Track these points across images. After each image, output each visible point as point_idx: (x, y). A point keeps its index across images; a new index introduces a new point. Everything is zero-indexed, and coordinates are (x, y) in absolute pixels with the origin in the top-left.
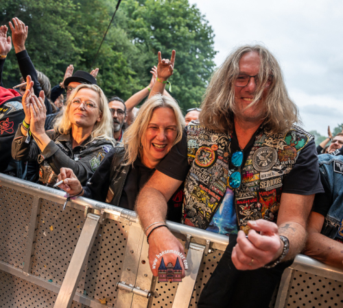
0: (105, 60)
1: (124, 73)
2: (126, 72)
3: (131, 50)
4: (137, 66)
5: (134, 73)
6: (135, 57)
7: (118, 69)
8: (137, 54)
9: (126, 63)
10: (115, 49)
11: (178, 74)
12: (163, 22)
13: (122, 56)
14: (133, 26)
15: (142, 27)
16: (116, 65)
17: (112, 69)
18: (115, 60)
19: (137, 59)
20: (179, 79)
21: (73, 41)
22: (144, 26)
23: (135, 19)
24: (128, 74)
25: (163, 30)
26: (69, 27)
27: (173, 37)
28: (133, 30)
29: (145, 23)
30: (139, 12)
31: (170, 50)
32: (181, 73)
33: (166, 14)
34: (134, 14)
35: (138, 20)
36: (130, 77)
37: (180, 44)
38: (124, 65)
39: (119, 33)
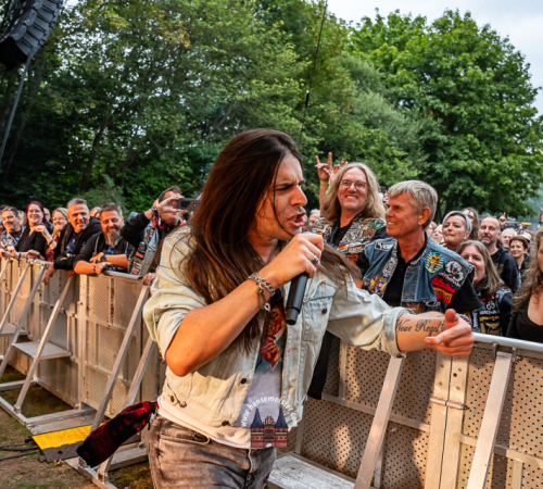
0: (357, 144)
1: (387, 157)
2: (390, 154)
3: (393, 120)
4: (406, 141)
5: (402, 153)
6: (402, 129)
7: (378, 153)
8: (405, 125)
9: (388, 141)
10: (368, 124)
11: (476, 140)
12: (438, 67)
13: (381, 133)
14: (393, 84)
15: (407, 82)
16: (372, 148)
17: (369, 154)
18: (371, 140)
19: (405, 133)
20: (479, 149)
21: (303, 130)
22: (411, 80)
23: (395, 73)
24: (394, 156)
25: (440, 79)
26: (296, 112)
27: (458, 87)
28: (393, 90)
29: (410, 76)
30: (400, 60)
31: (457, 107)
32: (480, 139)
33: (440, 54)
34: (392, 65)
35: (399, 73)
36: (397, 160)
37: (472, 94)
38: (387, 145)
39: (372, 100)
